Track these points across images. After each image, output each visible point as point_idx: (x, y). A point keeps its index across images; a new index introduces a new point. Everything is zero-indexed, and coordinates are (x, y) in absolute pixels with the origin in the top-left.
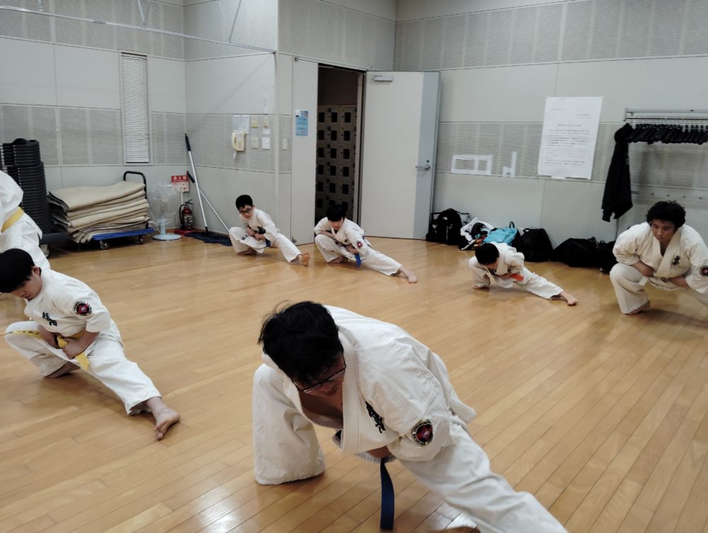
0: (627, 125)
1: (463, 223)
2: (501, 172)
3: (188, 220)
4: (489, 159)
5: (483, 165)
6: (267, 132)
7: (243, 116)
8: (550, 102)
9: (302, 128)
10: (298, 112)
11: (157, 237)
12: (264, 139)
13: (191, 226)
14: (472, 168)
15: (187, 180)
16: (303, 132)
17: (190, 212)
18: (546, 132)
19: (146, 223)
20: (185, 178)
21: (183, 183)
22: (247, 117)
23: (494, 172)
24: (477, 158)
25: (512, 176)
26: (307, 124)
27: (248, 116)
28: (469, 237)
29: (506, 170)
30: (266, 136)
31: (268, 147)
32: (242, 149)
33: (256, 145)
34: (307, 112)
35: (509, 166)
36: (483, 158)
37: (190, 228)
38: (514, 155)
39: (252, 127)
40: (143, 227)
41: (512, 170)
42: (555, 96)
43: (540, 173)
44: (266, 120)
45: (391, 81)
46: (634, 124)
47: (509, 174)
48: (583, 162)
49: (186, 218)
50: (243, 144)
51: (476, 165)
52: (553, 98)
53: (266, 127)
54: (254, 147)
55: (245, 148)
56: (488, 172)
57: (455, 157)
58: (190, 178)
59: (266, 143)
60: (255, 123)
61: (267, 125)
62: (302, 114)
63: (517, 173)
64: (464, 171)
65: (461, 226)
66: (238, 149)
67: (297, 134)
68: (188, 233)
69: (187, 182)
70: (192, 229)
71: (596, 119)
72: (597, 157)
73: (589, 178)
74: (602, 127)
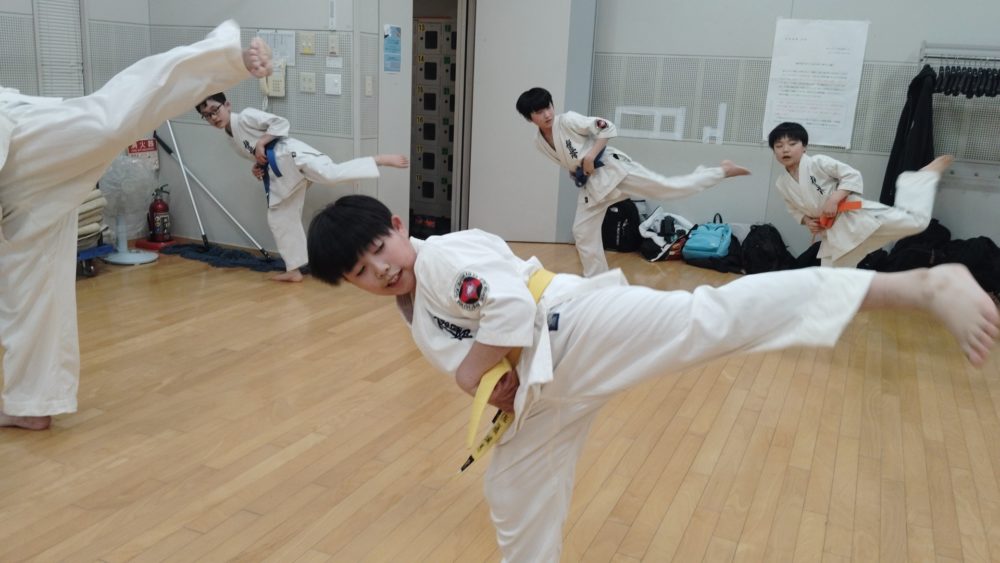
0: (927, 71)
1: (642, 218)
2: (700, 136)
3: (164, 224)
4: (679, 114)
5: (668, 124)
6: (337, 63)
7: (279, 32)
8: (784, 26)
9: (393, 58)
10: (387, 29)
11: (113, 258)
12: (328, 76)
13: (169, 233)
14: (650, 128)
15: (155, 148)
16: (394, 64)
17: (166, 209)
18: (775, 73)
19: (100, 236)
20: (151, 144)
21: (148, 153)
22: (289, 36)
23: (687, 134)
24: (658, 113)
25: (719, 142)
26: (399, 50)
27: (293, 33)
28: (659, 241)
29: (707, 132)
30: (335, 70)
31: (338, 91)
32: (282, 93)
33: (311, 86)
34: (399, 30)
35: (714, 126)
36: (669, 112)
37: (167, 237)
38: (723, 108)
39: (301, 54)
40: (94, 243)
41: (719, 133)
42: (791, 17)
44: (334, 42)
46: (936, 65)
47: (713, 138)
48: (838, 122)
49: (158, 218)
50: (282, 85)
51: (657, 124)
52: (789, 20)
53: (333, 54)
54: (306, 90)
55: (286, 92)
56: (678, 135)
57: (620, 111)
58: (160, 143)
59: (334, 83)
60: (308, 45)
61: (336, 50)
62: (392, 32)
63: (727, 137)
64: (635, 133)
65: (638, 222)
66: (272, 94)
67: (386, 69)
68: (166, 247)
69: (156, 153)
70: (170, 240)
71: (861, 56)
72: (859, 115)
73: (848, 146)
74: (867, 69)
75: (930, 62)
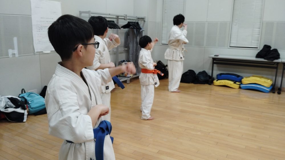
2: (7, 54)
8: (34, 2)
18: (34, 22)
35: (13, 48)
41: (16, 51)
43: (35, 51)
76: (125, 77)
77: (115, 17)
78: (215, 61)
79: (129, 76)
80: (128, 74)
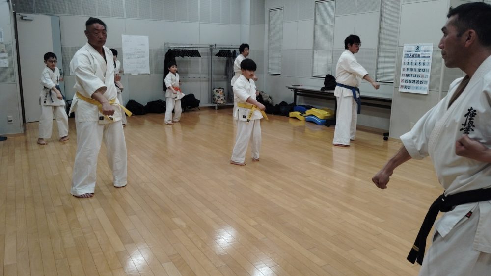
0: (170, 50)
8: (124, 37)
12: (1, 60)
18: (124, 52)
30: (4, 58)
31: (7, 66)
42: (126, 34)
43: (125, 72)
44: (3, 47)
45: (32, 20)
46: (172, 49)
48: (145, 66)
52: (125, 35)
53: (3, 52)
59: (4, 63)
71: (148, 46)
72: (151, 64)
73: (149, 73)
74: (150, 50)
75: (170, 48)
76: (216, 103)
77: (209, 46)
78: (297, 92)
79: (219, 102)
80: (218, 101)
